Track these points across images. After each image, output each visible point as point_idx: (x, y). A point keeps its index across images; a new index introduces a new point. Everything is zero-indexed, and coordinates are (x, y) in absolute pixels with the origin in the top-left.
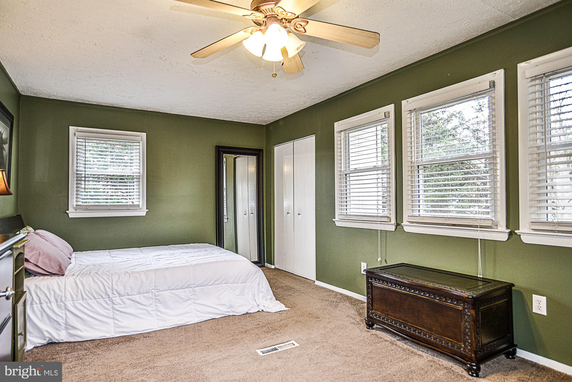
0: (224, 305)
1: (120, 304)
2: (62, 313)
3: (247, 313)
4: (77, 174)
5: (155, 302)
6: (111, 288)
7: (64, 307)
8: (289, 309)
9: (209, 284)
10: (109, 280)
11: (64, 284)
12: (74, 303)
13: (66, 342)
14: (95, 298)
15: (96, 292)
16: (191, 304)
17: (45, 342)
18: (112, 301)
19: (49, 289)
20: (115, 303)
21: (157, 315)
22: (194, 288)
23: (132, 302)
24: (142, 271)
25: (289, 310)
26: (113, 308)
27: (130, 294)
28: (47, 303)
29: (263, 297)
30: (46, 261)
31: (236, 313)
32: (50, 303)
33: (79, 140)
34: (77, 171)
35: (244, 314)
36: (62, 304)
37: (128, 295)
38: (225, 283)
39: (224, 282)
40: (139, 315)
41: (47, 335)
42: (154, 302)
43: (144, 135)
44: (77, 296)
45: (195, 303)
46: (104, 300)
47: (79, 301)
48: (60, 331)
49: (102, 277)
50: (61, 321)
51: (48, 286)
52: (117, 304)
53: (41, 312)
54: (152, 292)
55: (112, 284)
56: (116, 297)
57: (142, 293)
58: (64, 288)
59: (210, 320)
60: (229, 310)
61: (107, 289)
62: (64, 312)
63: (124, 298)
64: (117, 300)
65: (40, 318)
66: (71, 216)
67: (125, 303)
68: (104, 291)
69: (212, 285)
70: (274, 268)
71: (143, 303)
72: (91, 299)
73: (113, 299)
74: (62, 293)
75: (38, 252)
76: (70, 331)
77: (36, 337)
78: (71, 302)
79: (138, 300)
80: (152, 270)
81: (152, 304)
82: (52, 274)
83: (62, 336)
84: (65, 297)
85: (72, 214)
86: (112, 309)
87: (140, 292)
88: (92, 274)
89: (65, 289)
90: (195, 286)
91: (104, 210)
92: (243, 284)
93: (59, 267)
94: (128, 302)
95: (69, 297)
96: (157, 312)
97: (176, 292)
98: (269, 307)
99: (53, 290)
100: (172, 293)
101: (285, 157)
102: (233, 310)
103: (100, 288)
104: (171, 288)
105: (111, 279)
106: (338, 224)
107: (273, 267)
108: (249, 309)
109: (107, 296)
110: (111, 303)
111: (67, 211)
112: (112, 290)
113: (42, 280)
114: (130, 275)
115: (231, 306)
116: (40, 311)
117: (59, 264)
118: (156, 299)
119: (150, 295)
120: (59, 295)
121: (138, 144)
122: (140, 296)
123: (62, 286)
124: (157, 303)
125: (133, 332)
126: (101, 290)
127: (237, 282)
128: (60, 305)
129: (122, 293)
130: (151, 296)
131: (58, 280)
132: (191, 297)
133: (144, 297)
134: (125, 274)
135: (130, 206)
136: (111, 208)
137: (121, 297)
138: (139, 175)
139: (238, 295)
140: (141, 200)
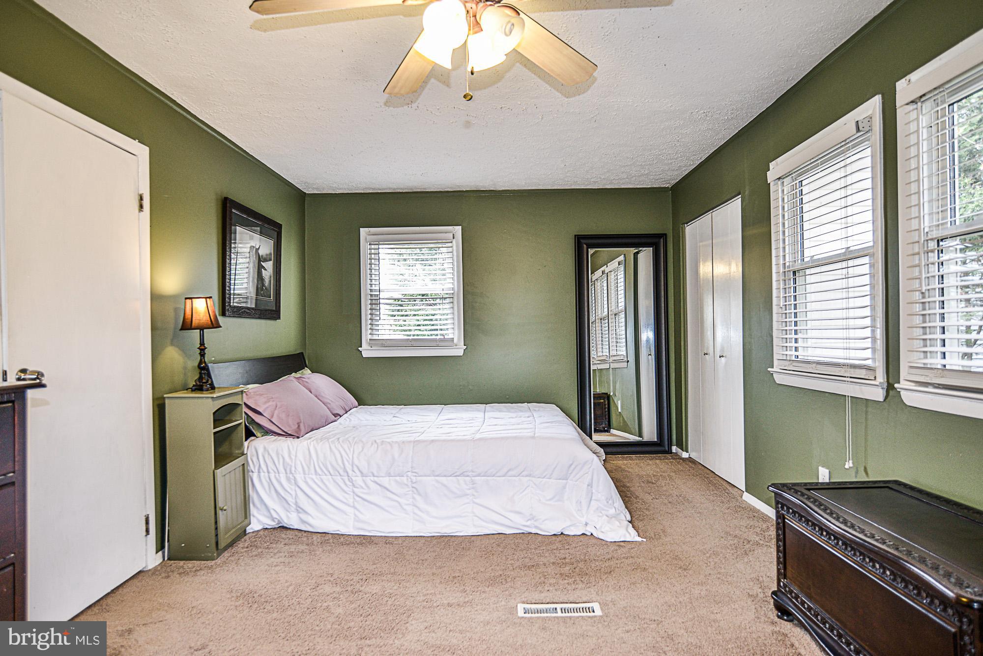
0: (519, 513)
1: (362, 488)
2: (291, 489)
3: (562, 533)
4: (371, 295)
5: (413, 491)
6: (351, 462)
7: (293, 481)
8: (645, 540)
9: (498, 474)
10: (350, 450)
11: (295, 450)
12: (305, 478)
13: (297, 529)
14: (331, 475)
15: (332, 466)
16: (468, 503)
17: (273, 524)
18: (351, 481)
19: (278, 454)
20: (356, 485)
21: (414, 513)
22: (473, 478)
23: (378, 487)
24: (396, 442)
25: (640, 543)
26: (354, 492)
27: (376, 474)
28: (275, 472)
29: (597, 509)
30: (283, 416)
31: (541, 530)
32: (279, 473)
33: (373, 246)
34: (371, 290)
35: (554, 535)
36: (291, 476)
37: (374, 476)
38: (529, 475)
39: (524, 473)
40: (387, 508)
41: (275, 515)
42: (411, 492)
43: (458, 229)
44: (309, 468)
45: (474, 503)
46: (342, 479)
47: (310, 476)
48: (291, 514)
49: (342, 446)
50: (290, 500)
51: (277, 450)
52: (358, 486)
53: (269, 483)
54: (407, 476)
55: (353, 457)
56: (357, 476)
57: (393, 475)
58: (295, 454)
59: (495, 536)
60: (528, 523)
61: (346, 463)
62: (293, 487)
63: (368, 479)
64: (359, 480)
65: (268, 492)
66: (365, 354)
67: (368, 487)
68: (342, 465)
69: (504, 476)
70: (687, 457)
71: (394, 491)
72: (326, 475)
73: (354, 478)
74: (292, 462)
75: (274, 403)
76: (301, 515)
77: (264, 515)
78: (302, 475)
79: (387, 486)
80: (410, 442)
81: (406, 494)
82: (288, 435)
83: (292, 521)
84: (295, 468)
85: (367, 352)
86: (352, 493)
87: (390, 473)
88: (330, 440)
89: (296, 456)
90: (474, 474)
91: (406, 347)
92: (561, 481)
93: (297, 426)
94: (373, 486)
95: (300, 469)
96: (414, 508)
97: (443, 480)
98: (603, 530)
99: (282, 456)
100: (437, 481)
101: (701, 244)
102: (536, 524)
103: (336, 460)
104: (437, 473)
105: (352, 450)
106: (779, 379)
107: (685, 455)
108: (564, 526)
109: (346, 474)
110: (351, 484)
111: (359, 349)
112: (352, 466)
113: (274, 441)
114: (378, 445)
115: (532, 518)
116: (267, 481)
117: (299, 421)
118: (413, 487)
119: (404, 479)
120: (288, 464)
121: (450, 245)
122: (390, 480)
123: (293, 453)
124: (415, 493)
125: (376, 532)
126: (338, 464)
127: (548, 476)
128: (289, 477)
129: (365, 471)
130: (405, 482)
131: (290, 444)
132: (468, 492)
133: (396, 481)
134: (372, 444)
135: (441, 340)
136: (415, 344)
137: (364, 478)
138: (452, 292)
139: (550, 500)
140: (456, 332)
